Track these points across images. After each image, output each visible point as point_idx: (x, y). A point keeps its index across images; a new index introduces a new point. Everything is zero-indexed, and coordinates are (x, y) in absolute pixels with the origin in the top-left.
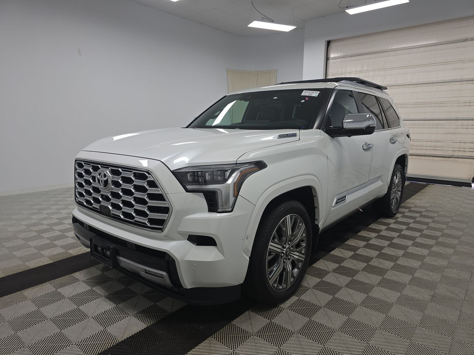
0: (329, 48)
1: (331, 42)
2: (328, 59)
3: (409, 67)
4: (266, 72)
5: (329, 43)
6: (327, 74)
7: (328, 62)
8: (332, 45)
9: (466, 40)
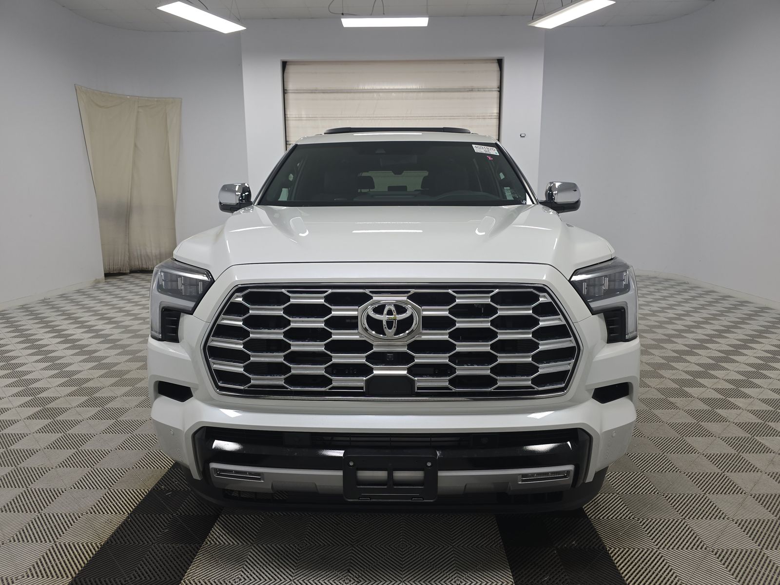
0: (285, 74)
1: (287, 64)
2: (285, 91)
3: (408, 118)
4: (157, 101)
5: (284, 64)
6: (286, 116)
7: (285, 96)
8: (290, 69)
9: (471, 90)
